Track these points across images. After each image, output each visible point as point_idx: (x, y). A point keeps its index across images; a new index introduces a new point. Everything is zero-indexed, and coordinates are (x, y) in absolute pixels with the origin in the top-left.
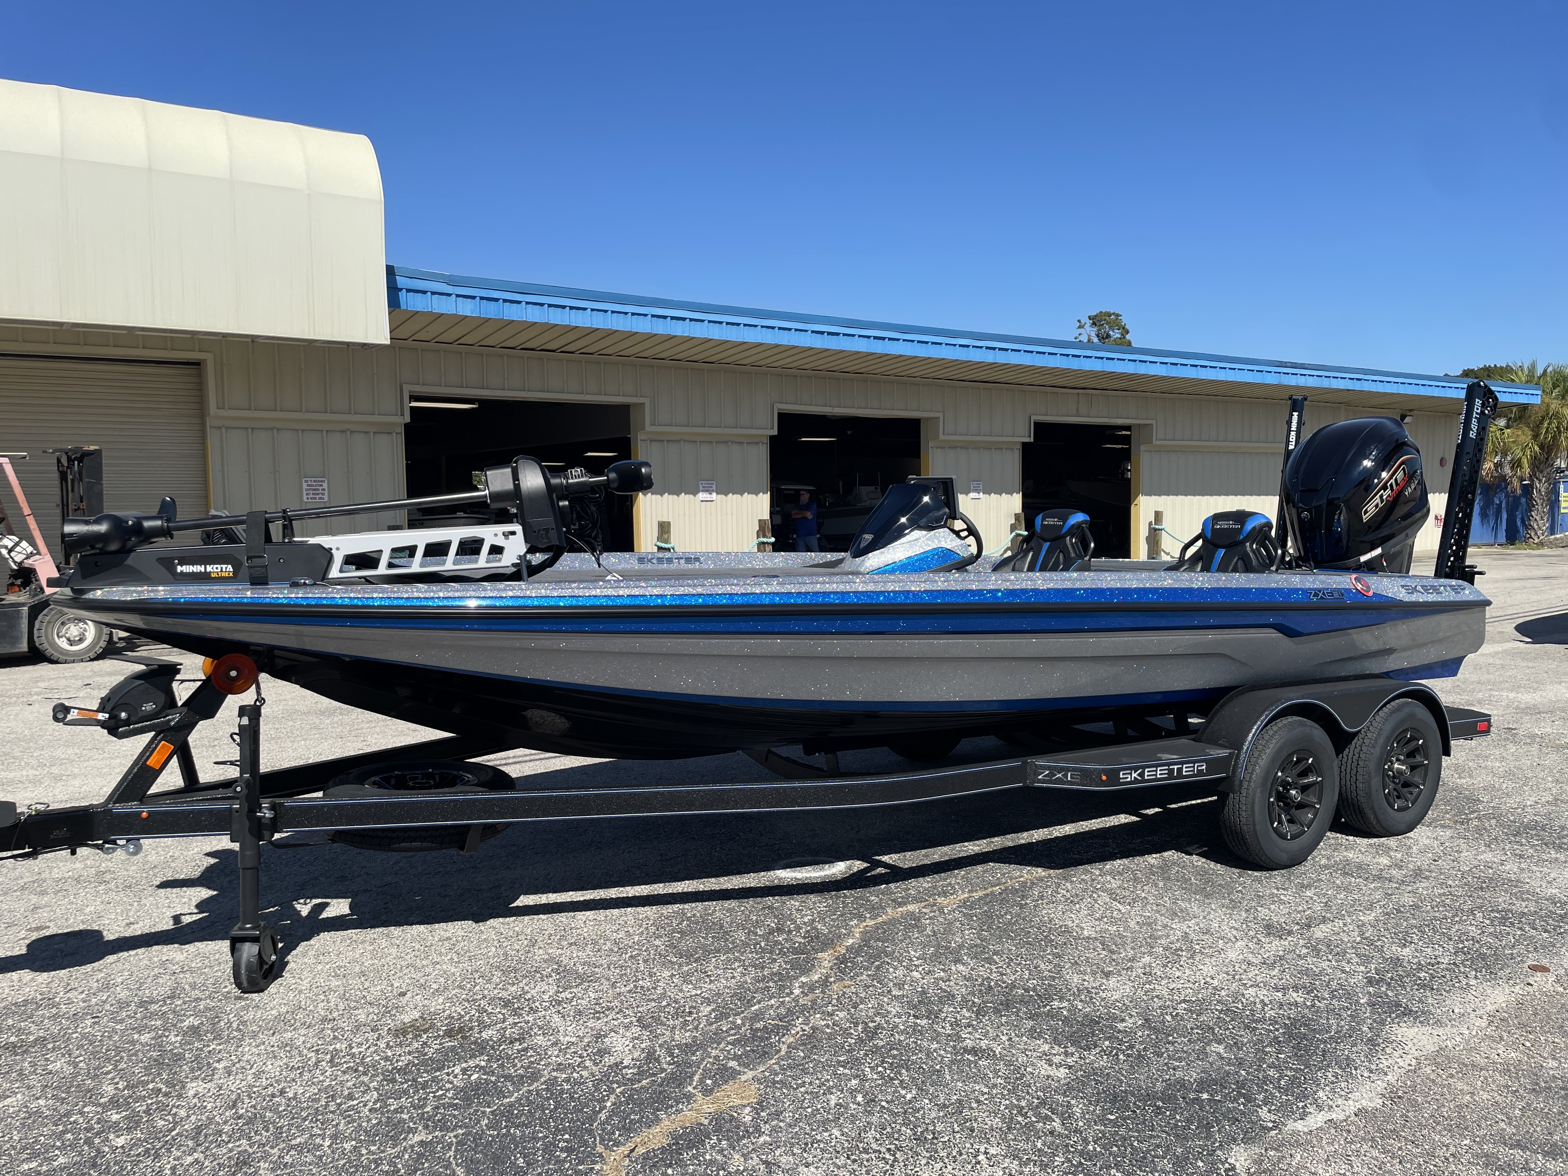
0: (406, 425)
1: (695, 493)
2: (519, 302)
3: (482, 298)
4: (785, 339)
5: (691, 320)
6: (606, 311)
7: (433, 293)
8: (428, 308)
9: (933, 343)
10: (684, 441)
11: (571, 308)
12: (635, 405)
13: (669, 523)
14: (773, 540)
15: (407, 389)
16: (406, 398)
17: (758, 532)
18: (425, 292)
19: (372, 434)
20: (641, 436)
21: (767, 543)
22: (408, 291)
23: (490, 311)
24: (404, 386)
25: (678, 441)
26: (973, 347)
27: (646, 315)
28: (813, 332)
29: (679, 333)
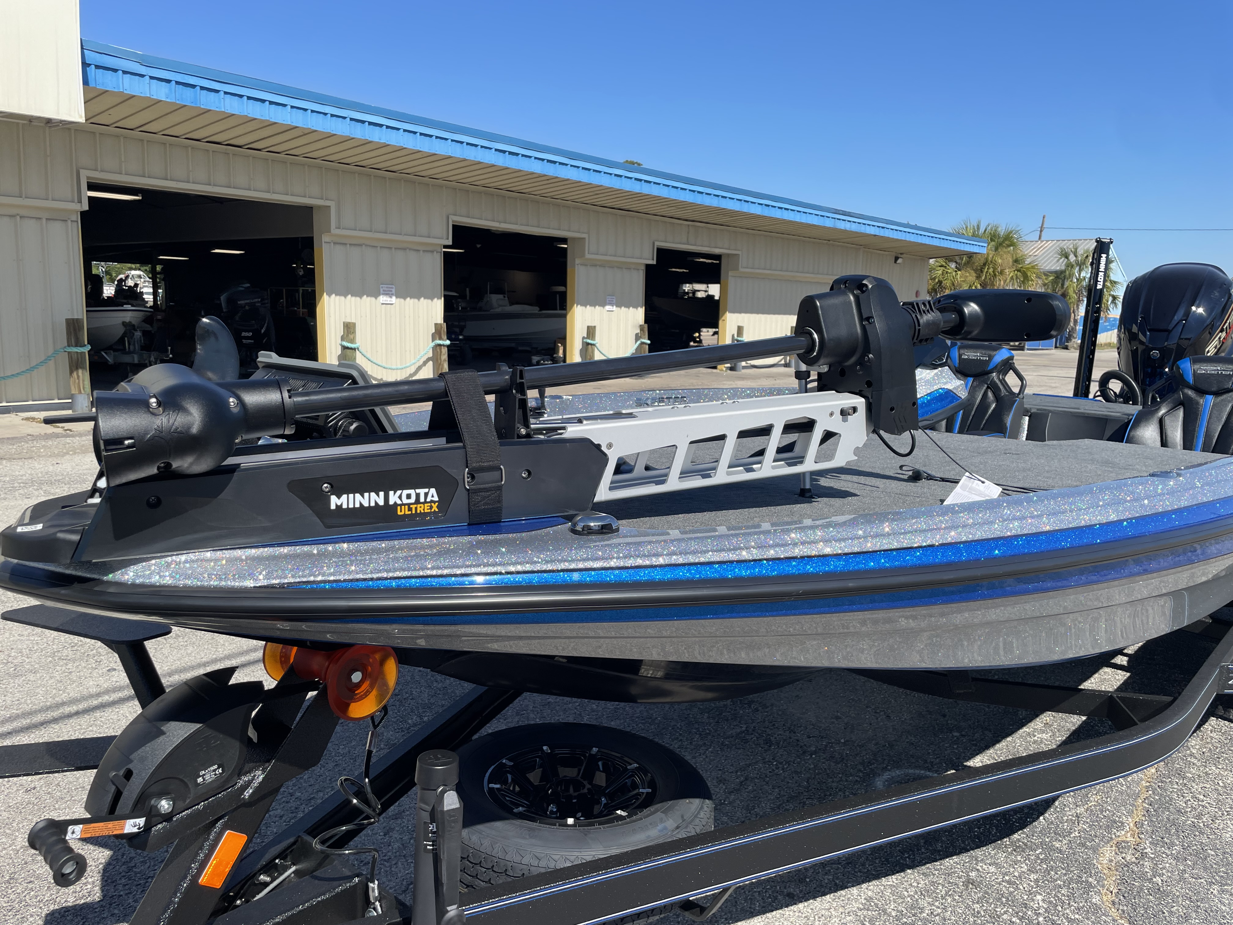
0: (82, 213)
1: (376, 295)
2: (217, 91)
3: (177, 83)
4: (472, 155)
5: (388, 127)
6: (306, 110)
7: (125, 72)
8: (119, 88)
9: (594, 171)
10: (366, 245)
11: (271, 103)
12: (319, 207)
13: (354, 324)
14: (448, 342)
15: (85, 176)
16: (84, 186)
17: (433, 335)
18: (115, 71)
19: (44, 221)
20: (325, 238)
21: (444, 345)
22: (97, 67)
23: (186, 97)
24: (82, 171)
25: (360, 245)
26: (626, 177)
27: (345, 118)
28: (496, 150)
29: (376, 139)
